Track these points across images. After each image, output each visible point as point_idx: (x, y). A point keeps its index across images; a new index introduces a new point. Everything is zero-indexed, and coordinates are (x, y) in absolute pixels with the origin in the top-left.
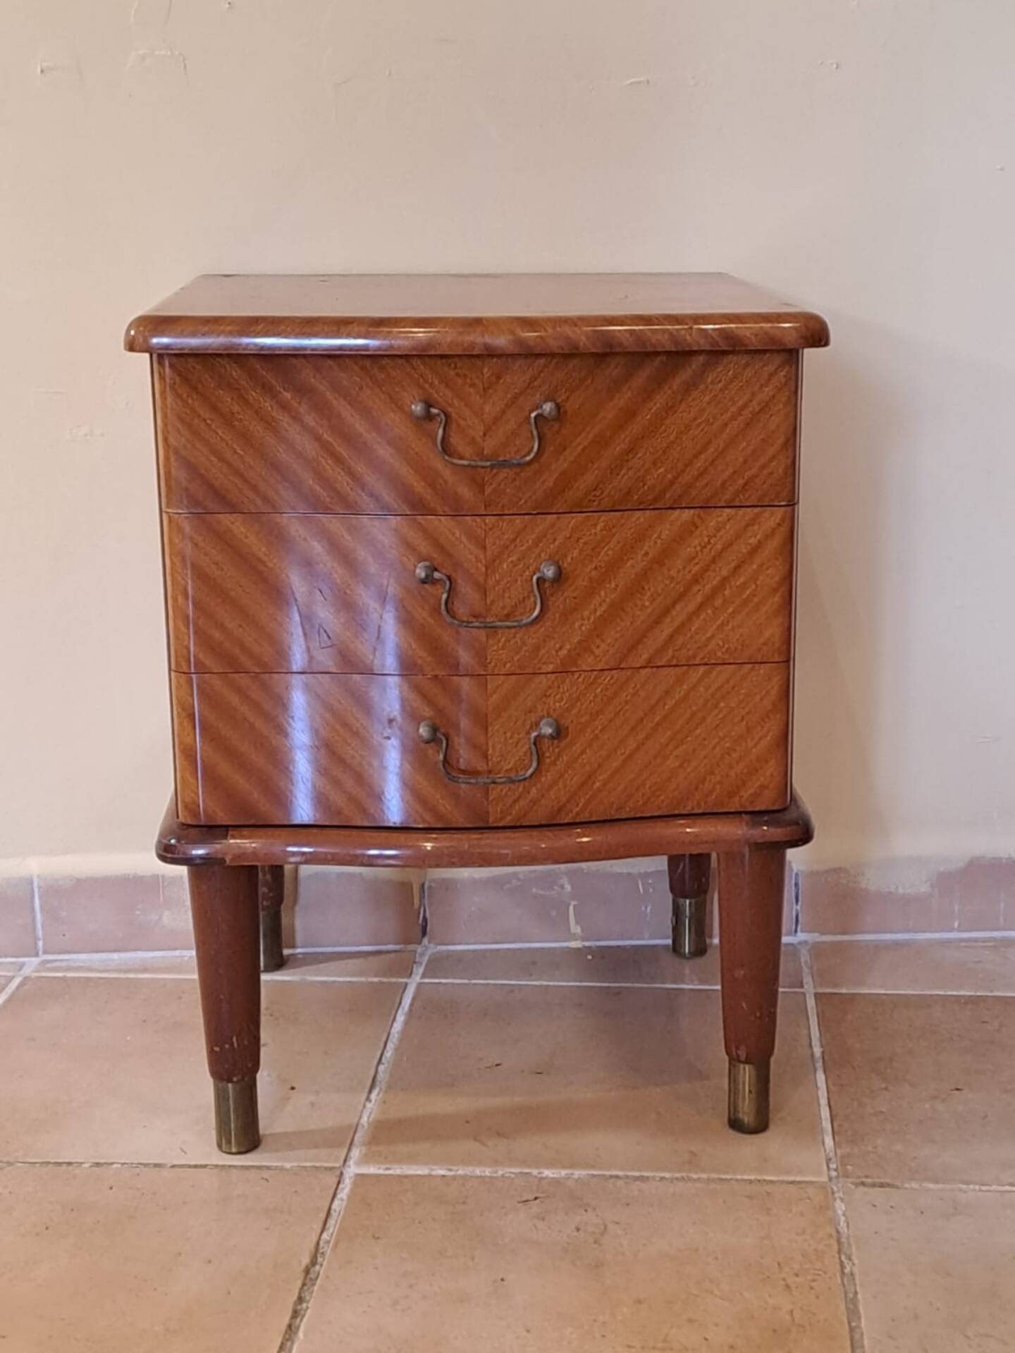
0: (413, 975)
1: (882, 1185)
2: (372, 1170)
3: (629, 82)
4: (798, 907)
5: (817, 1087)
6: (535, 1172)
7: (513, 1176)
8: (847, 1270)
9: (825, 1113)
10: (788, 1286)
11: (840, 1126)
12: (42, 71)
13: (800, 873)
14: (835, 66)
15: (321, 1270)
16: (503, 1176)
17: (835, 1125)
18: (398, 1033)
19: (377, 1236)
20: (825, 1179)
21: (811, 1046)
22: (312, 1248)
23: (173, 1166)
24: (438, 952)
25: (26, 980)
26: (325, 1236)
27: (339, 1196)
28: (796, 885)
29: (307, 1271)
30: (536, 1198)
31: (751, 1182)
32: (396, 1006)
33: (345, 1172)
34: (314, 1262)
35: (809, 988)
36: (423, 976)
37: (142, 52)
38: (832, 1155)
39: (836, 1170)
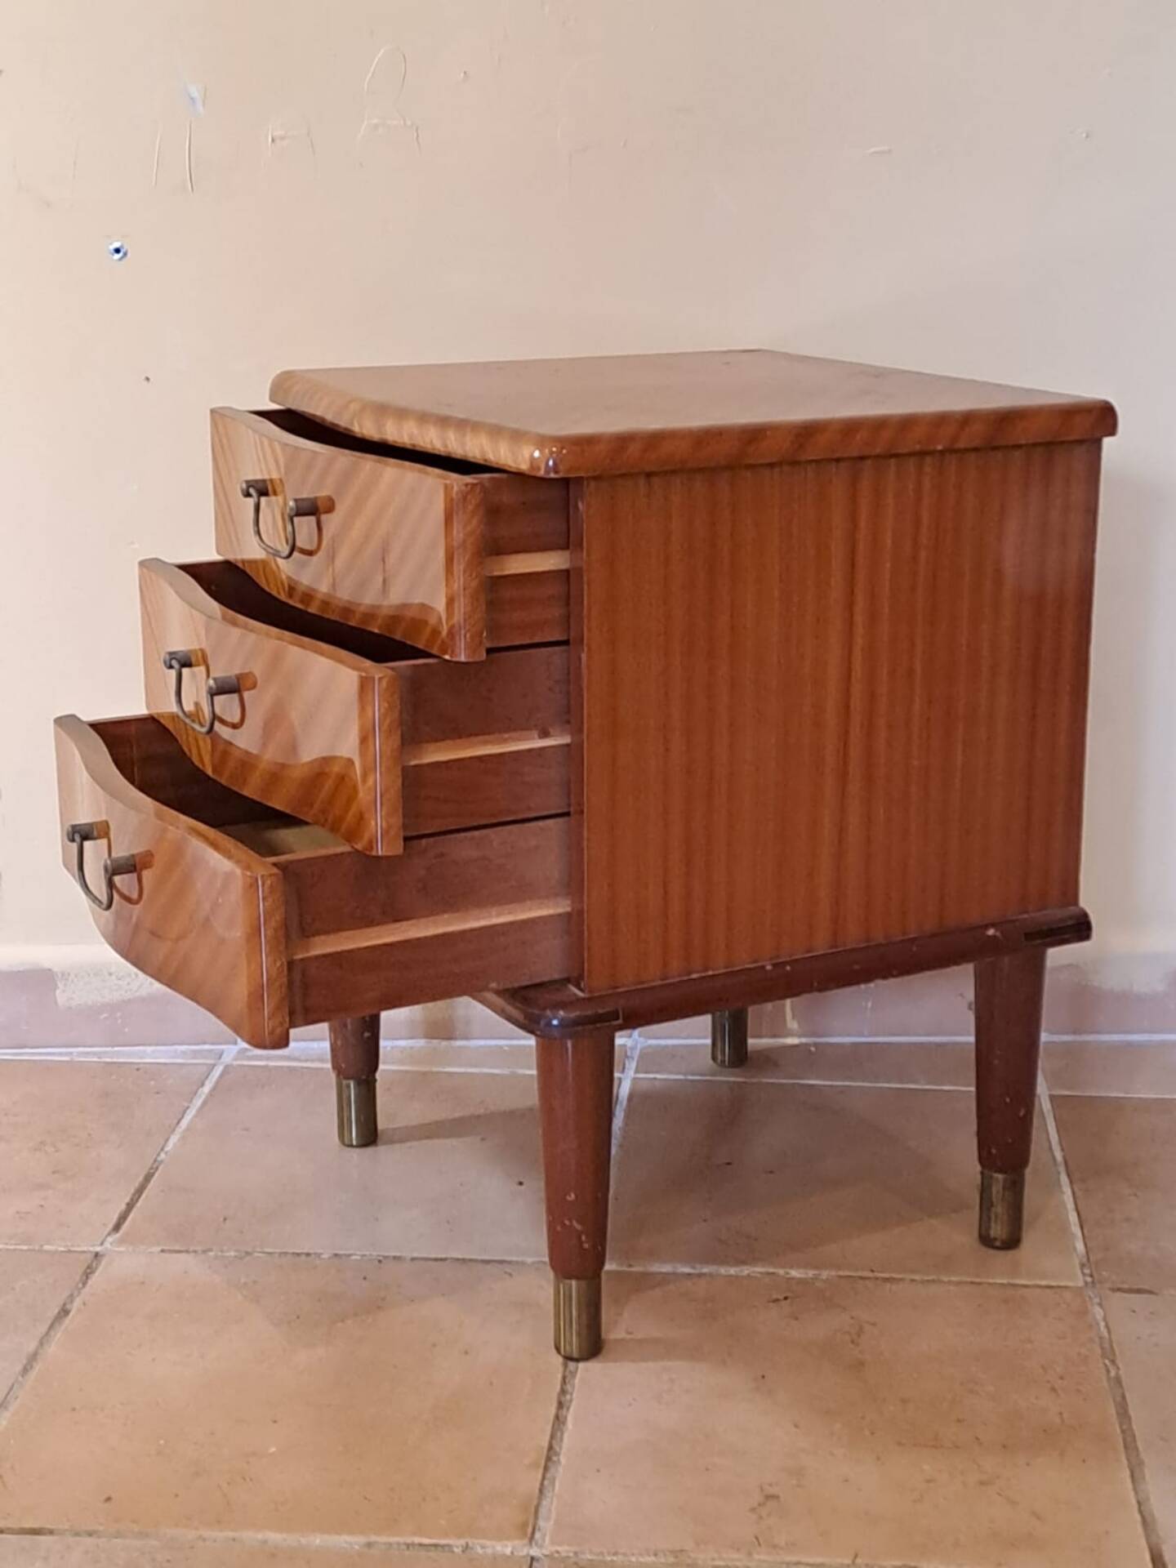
0: (626, 1070)
1: (1139, 1291)
3: (872, 150)
5: (1062, 1192)
6: (781, 1272)
7: (758, 1275)
8: (1113, 1373)
9: (1073, 1217)
10: (1053, 1389)
11: (1090, 1230)
12: (273, 140)
14: (1084, 135)
16: (749, 1275)
17: (1085, 1231)
18: (620, 1129)
19: (630, 1330)
20: (1081, 1284)
21: (1051, 1148)
23: (413, 1259)
24: (650, 1046)
25: (227, 1069)
30: (786, 1298)
35: (1043, 1090)
36: (637, 1071)
37: (375, 121)
38: (1085, 1260)
39: (1091, 1276)
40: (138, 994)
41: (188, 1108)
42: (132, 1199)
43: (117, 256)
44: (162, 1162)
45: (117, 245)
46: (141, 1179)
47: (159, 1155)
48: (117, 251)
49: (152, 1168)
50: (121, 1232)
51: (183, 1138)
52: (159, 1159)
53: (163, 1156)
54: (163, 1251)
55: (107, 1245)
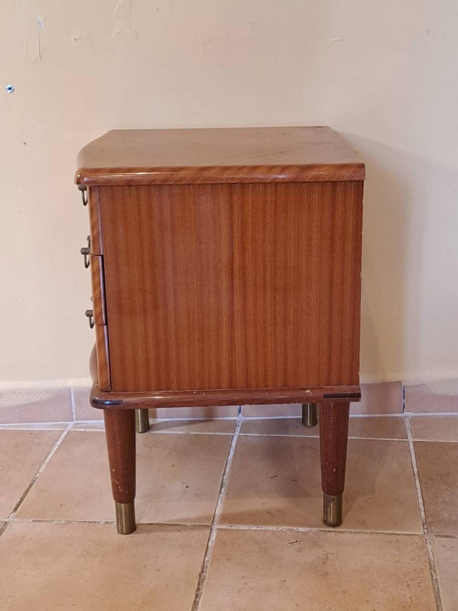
0: (235, 432)
1: (447, 537)
2: (224, 527)
3: (333, 40)
4: (405, 401)
5: (417, 489)
6: (295, 529)
7: (286, 530)
8: (434, 578)
9: (421, 501)
10: (408, 586)
11: (427, 507)
12: (75, 40)
13: (405, 386)
14: (426, 32)
15: (206, 575)
16: (281, 530)
17: (425, 506)
18: (231, 460)
19: (229, 559)
20: (422, 533)
21: (413, 468)
22: (202, 564)
24: (246, 420)
25: (69, 432)
26: (207, 559)
27: (211, 539)
28: (404, 391)
29: (200, 576)
30: (297, 541)
31: (390, 534)
32: (229, 447)
33: (213, 528)
34: (203, 571)
35: (411, 439)
36: (239, 433)
37: (118, 31)
38: (424, 521)
39: (427, 529)
40: (30, 402)
41: (50, 452)
42: (23, 496)
43: (9, 91)
44: (37, 478)
45: (9, 86)
46: (27, 486)
47: (36, 474)
48: (10, 89)
49: (32, 481)
50: (17, 512)
51: (47, 467)
52: (36, 476)
53: (38, 475)
54: (34, 521)
55: (10, 518)
